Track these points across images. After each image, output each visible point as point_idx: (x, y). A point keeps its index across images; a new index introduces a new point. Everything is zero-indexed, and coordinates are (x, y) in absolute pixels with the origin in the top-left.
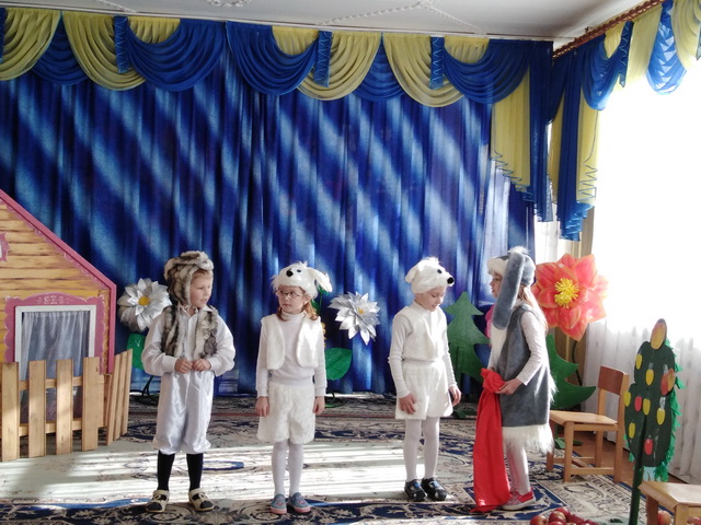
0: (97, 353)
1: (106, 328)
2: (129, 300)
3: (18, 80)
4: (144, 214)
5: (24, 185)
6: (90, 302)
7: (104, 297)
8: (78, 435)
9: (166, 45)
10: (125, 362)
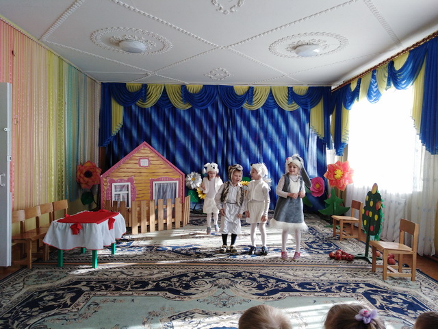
0: (179, 197)
1: (181, 188)
3: (151, 107)
5: (154, 141)
6: (176, 180)
7: (181, 178)
8: (174, 223)
9: (198, 94)
10: (188, 200)
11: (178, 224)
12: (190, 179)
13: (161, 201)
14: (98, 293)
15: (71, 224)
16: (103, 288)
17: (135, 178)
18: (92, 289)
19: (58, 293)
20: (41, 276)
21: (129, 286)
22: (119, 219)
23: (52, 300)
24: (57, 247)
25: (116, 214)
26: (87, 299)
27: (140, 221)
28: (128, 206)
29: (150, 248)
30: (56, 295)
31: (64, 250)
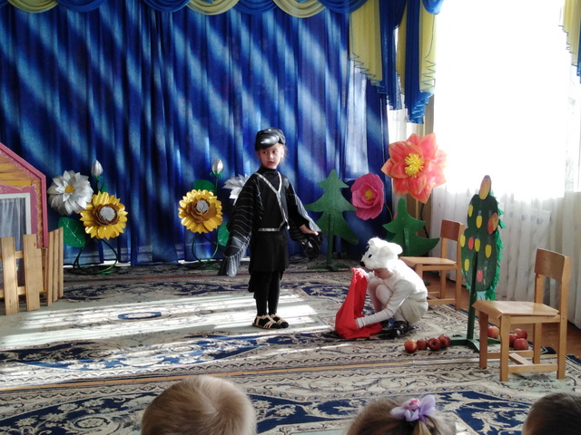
0: (34, 231)
1: (39, 212)
2: (57, 189)
4: (65, 117)
6: (24, 190)
7: (36, 186)
10: (58, 239)
11: (33, 300)
12: (60, 189)
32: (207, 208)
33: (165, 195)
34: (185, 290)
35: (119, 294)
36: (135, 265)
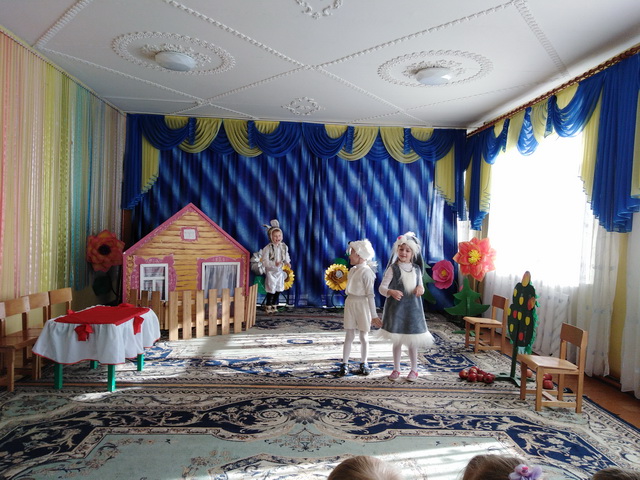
0: (241, 286)
1: (245, 273)
2: (255, 260)
3: (202, 153)
5: (205, 203)
6: (237, 261)
7: (244, 258)
8: (232, 325)
9: (273, 134)
10: (254, 290)
11: (238, 326)
12: (257, 260)
13: (213, 293)
14: (116, 429)
15: (76, 325)
16: (124, 421)
17: (175, 257)
18: (106, 423)
19: (53, 429)
20: (28, 403)
21: (163, 419)
22: (150, 317)
23: (45, 440)
24: (54, 359)
25: (146, 311)
26: (98, 438)
27: (181, 320)
28: (163, 298)
29: (195, 361)
30: (51, 432)
31: (64, 365)
32: (342, 275)
33: (317, 266)
34: (327, 326)
35: (287, 326)
36: (298, 307)
